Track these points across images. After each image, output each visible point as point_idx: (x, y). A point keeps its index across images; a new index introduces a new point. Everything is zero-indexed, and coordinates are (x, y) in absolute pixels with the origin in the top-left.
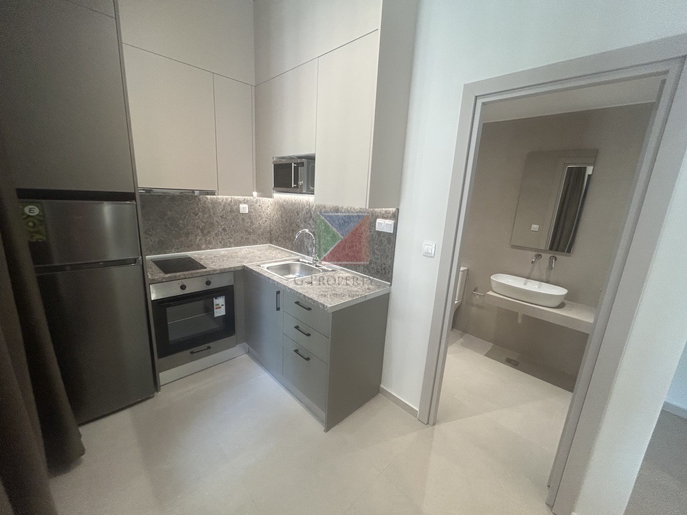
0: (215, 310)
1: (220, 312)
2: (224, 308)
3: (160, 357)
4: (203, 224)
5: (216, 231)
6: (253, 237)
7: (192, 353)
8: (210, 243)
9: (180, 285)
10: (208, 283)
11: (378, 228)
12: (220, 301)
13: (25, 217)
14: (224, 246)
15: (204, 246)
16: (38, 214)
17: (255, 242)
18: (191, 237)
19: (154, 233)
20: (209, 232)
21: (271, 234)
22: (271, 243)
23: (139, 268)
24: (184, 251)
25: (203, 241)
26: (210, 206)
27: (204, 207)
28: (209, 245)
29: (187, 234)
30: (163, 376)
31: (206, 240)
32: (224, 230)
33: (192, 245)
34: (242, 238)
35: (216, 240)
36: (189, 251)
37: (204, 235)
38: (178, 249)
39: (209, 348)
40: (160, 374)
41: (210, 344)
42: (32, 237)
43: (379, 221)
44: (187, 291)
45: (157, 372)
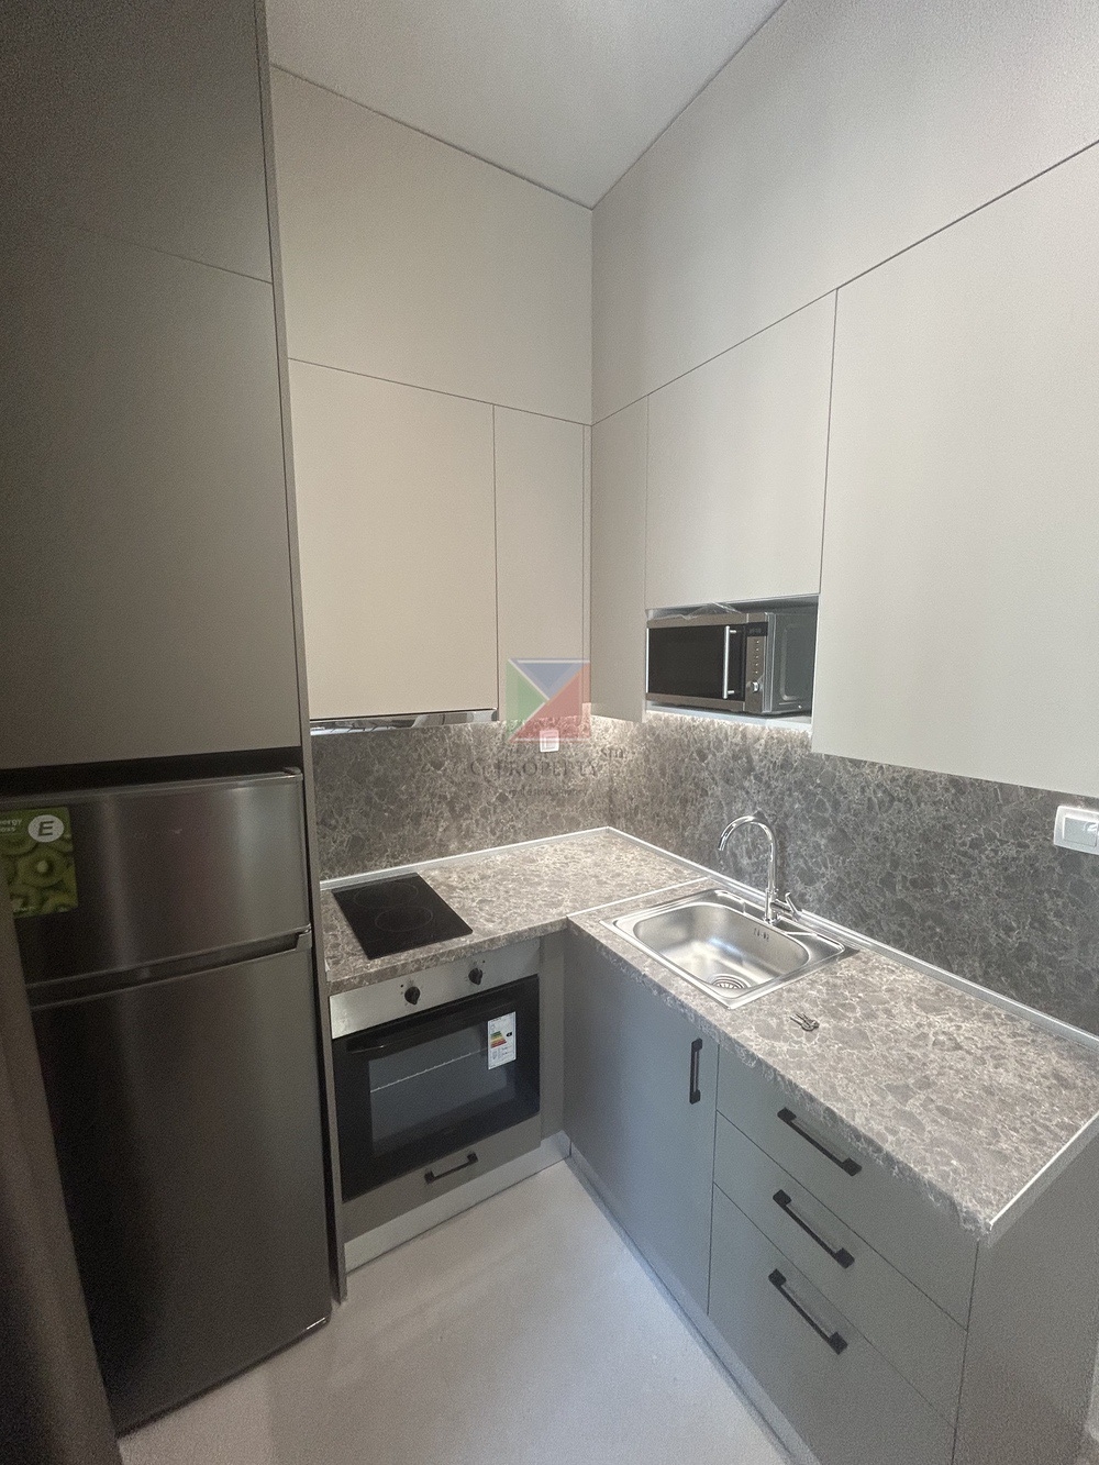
0: (491, 1051)
1: (502, 1054)
2: (512, 1041)
3: (348, 1194)
4: (453, 789)
5: (485, 804)
6: (570, 811)
7: (430, 1177)
8: (468, 835)
9: (404, 990)
10: (475, 976)
11: (1060, 838)
12: (504, 1025)
13: (28, 847)
14: (501, 840)
15: (452, 846)
16: (62, 838)
17: (574, 825)
18: (425, 823)
19: (341, 820)
20: (467, 808)
21: (611, 801)
22: (612, 822)
23: (305, 958)
24: (409, 862)
25: (454, 831)
26: (472, 741)
27: (458, 746)
28: (467, 841)
29: (416, 819)
30: (353, 1251)
31: (459, 828)
32: (503, 799)
33: (426, 844)
34: (543, 814)
35: (484, 828)
36: (419, 860)
37: (456, 816)
38: (394, 857)
39: (472, 1158)
40: (346, 1245)
41: (475, 1148)
42: (43, 901)
43: (1064, 813)
44: (423, 1004)
45: (339, 1239)
